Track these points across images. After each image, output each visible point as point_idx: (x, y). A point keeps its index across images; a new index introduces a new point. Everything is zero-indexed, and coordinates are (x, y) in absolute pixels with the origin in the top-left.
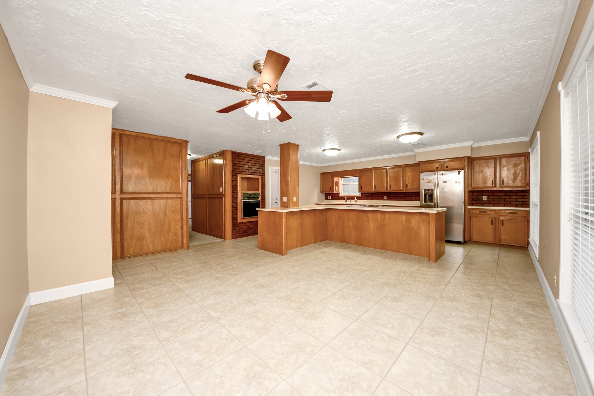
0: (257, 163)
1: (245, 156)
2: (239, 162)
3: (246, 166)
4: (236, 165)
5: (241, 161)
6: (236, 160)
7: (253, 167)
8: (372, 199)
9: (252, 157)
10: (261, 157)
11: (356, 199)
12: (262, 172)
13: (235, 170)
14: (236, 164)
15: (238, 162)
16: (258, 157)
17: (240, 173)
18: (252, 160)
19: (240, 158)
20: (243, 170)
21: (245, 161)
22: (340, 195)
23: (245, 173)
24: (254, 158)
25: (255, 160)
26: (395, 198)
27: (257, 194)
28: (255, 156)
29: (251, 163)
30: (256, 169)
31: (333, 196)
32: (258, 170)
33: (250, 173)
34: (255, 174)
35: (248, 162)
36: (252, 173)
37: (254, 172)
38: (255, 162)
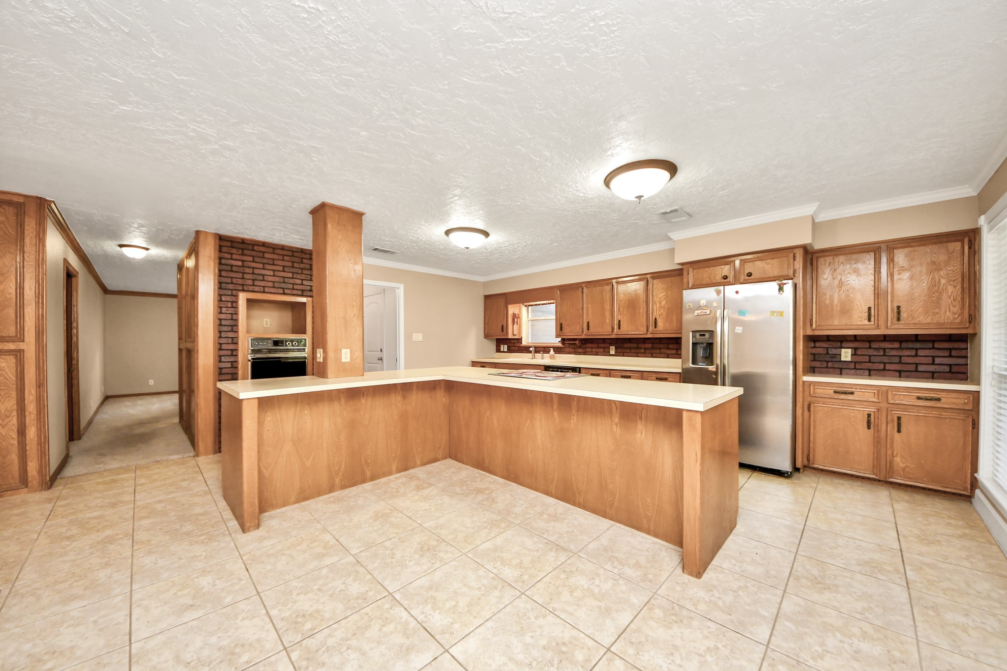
0: (302, 266)
1: (263, 249)
2: (243, 261)
3: (266, 272)
4: (234, 269)
5: (250, 259)
6: (234, 257)
7: (290, 275)
8: (585, 353)
9: (285, 253)
11: (552, 352)
13: (227, 280)
14: (231, 266)
15: (239, 263)
16: (305, 253)
17: (245, 289)
18: (286, 258)
19: (247, 252)
20: (256, 283)
21: (265, 261)
22: (523, 344)
23: (262, 291)
24: (293, 256)
25: (296, 260)
26: (633, 351)
27: (298, 342)
28: (295, 250)
29: (284, 267)
30: (299, 282)
31: (510, 345)
32: (305, 283)
33: (281, 291)
34: (294, 292)
35: (274, 265)
36: (287, 291)
37: (293, 289)
38: (296, 265)
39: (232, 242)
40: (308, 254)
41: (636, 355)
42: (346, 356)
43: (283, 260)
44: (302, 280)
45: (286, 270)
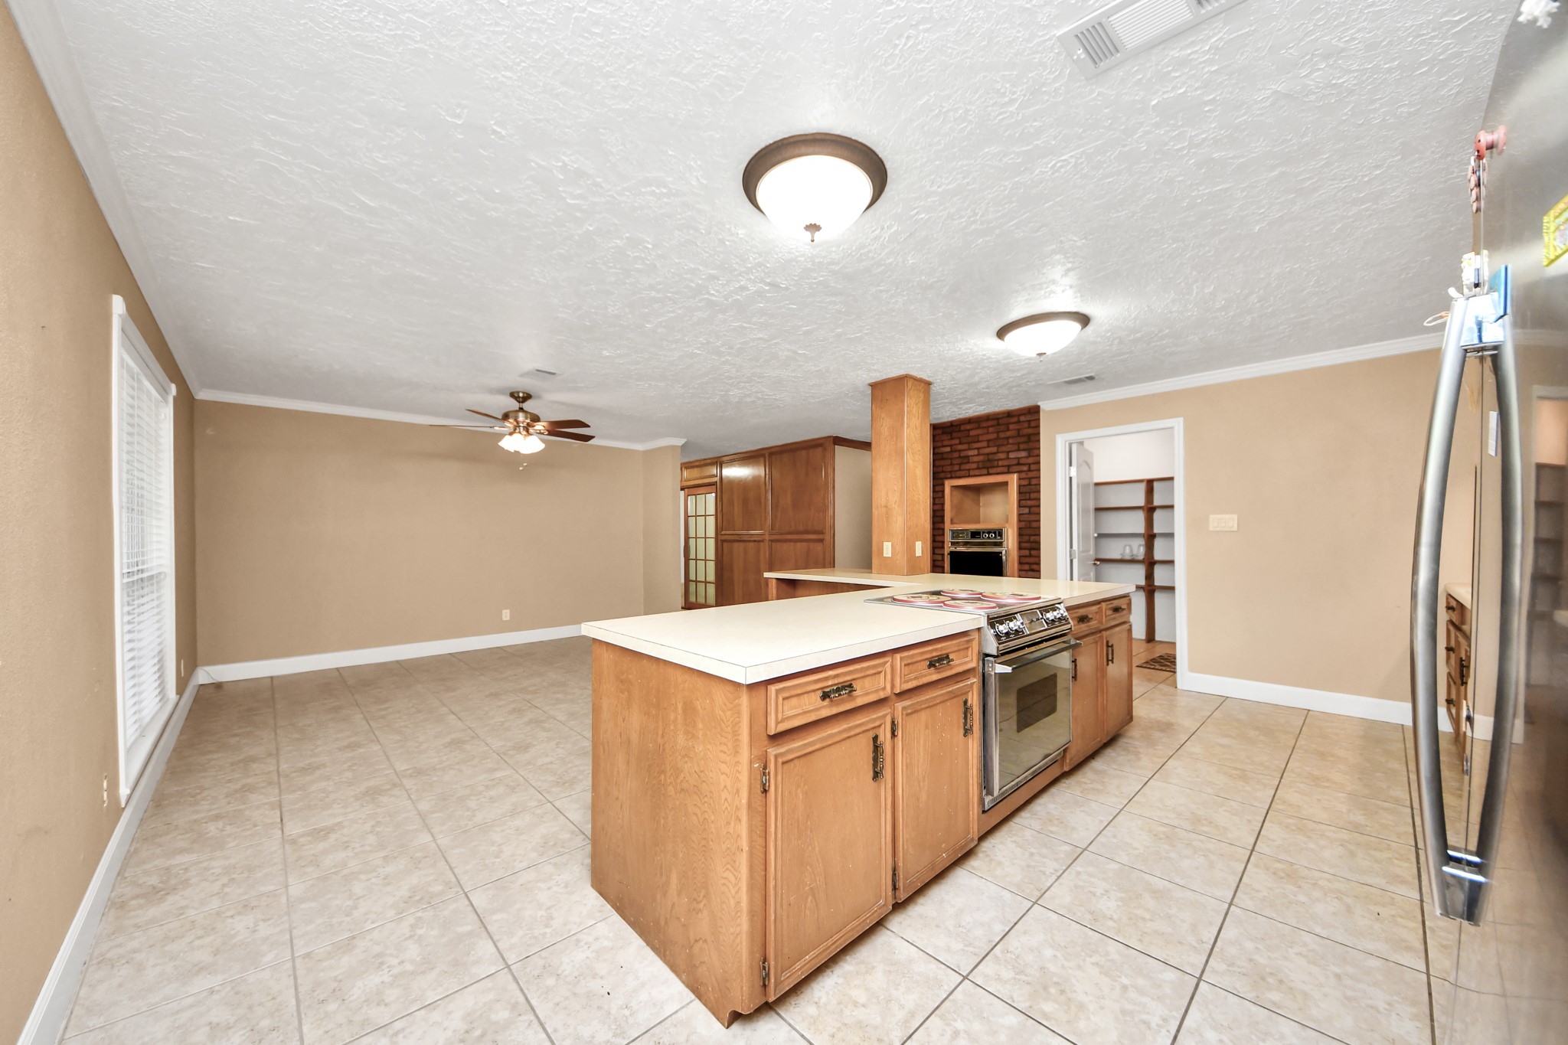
0: (1008, 434)
1: (968, 427)
2: (951, 446)
3: (971, 453)
4: (945, 456)
5: (957, 441)
6: (945, 443)
7: (994, 449)
9: (990, 423)
10: (1027, 411)
12: (1031, 460)
13: (940, 469)
14: (942, 454)
15: (948, 449)
16: (1011, 417)
17: (953, 476)
18: (991, 429)
19: (954, 435)
20: (963, 467)
21: (970, 439)
23: (968, 474)
24: (998, 424)
25: (1002, 428)
27: (995, 533)
28: (1000, 416)
29: (988, 441)
30: (1002, 456)
32: (1012, 455)
33: (985, 471)
34: (999, 470)
35: (978, 441)
36: (991, 471)
37: (998, 466)
38: (1002, 435)
39: (943, 428)
40: (1015, 416)
43: (988, 433)
44: (1008, 452)
45: (991, 444)
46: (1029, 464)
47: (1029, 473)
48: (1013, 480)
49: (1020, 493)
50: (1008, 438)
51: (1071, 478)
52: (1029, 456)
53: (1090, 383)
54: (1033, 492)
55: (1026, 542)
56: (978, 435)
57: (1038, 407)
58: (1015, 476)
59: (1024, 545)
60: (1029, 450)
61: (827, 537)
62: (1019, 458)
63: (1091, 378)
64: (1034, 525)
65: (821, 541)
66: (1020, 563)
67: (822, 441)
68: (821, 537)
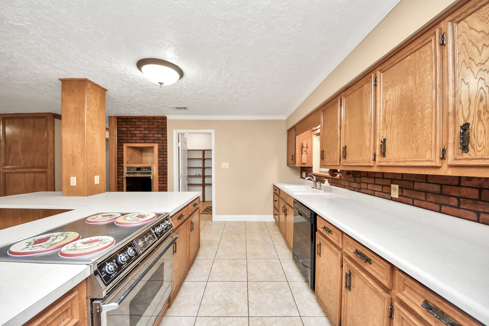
0: (154, 126)
1: (135, 120)
2: (127, 128)
3: (136, 132)
4: (123, 132)
5: (130, 126)
6: (123, 126)
7: (147, 132)
9: (146, 120)
10: (161, 118)
11: (327, 183)
13: (121, 138)
14: (122, 131)
15: (125, 129)
16: (155, 119)
17: (128, 142)
18: (146, 123)
19: (128, 123)
20: (133, 138)
21: (136, 126)
22: (313, 172)
23: (135, 142)
24: (149, 121)
25: (151, 123)
26: (432, 198)
27: (148, 168)
28: (150, 118)
29: (145, 128)
30: (151, 135)
31: (307, 172)
32: (155, 135)
33: (143, 141)
34: (150, 141)
35: (140, 128)
36: (146, 141)
37: (149, 140)
38: (151, 126)
39: (122, 119)
40: (157, 119)
41: (437, 207)
42: (73, 181)
43: (145, 124)
44: (154, 134)
45: (146, 130)
46: (163, 140)
47: (163, 144)
48: (156, 146)
49: (159, 152)
50: (153, 128)
51: (179, 147)
52: (163, 137)
53: (184, 110)
54: (164, 152)
55: (162, 172)
56: (140, 125)
57: (166, 117)
58: (157, 144)
59: (161, 173)
60: (163, 134)
61: (49, 171)
62: (158, 137)
63: (185, 108)
64: (165, 165)
65: (45, 172)
66: (159, 181)
67: (45, 115)
68: (44, 170)
